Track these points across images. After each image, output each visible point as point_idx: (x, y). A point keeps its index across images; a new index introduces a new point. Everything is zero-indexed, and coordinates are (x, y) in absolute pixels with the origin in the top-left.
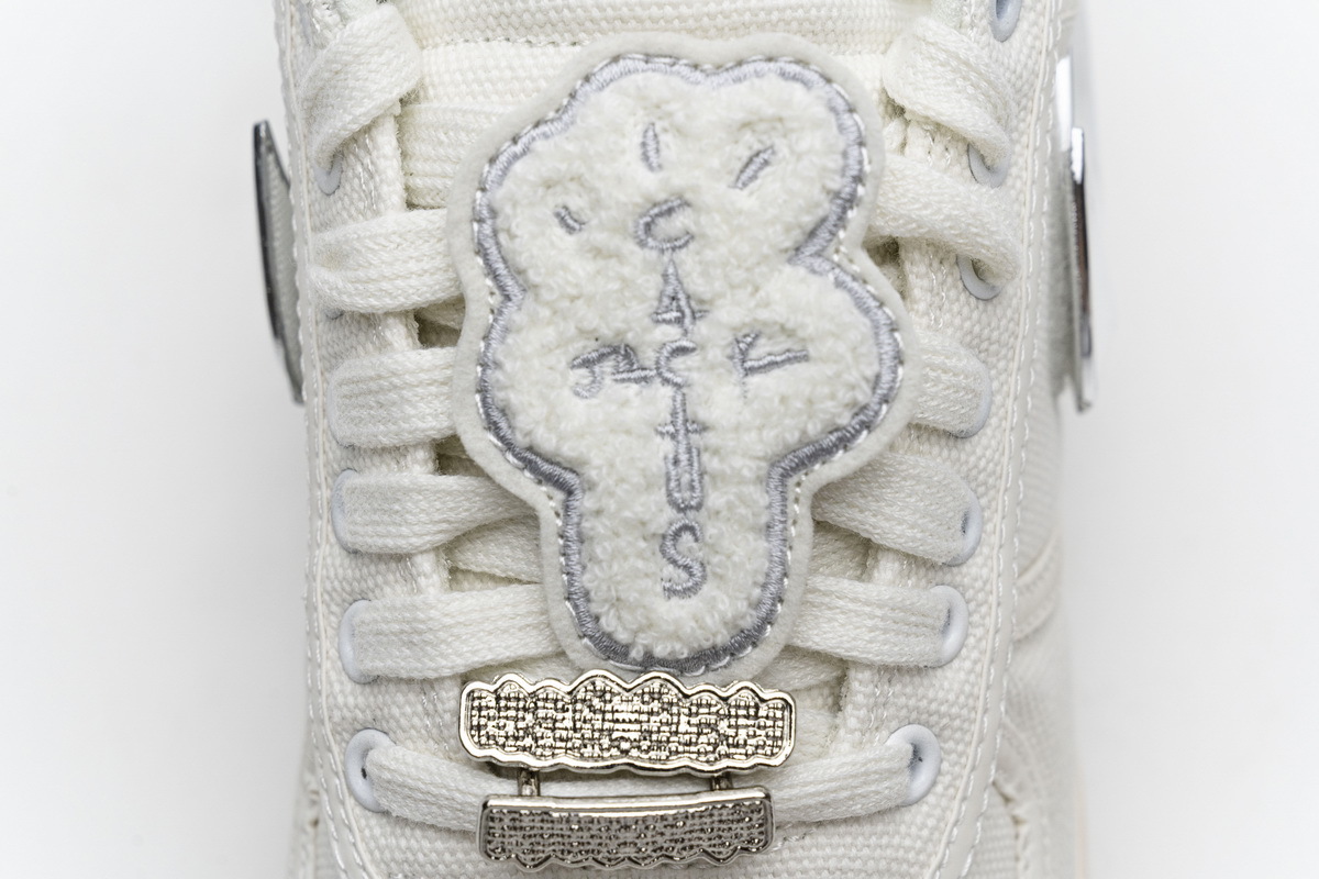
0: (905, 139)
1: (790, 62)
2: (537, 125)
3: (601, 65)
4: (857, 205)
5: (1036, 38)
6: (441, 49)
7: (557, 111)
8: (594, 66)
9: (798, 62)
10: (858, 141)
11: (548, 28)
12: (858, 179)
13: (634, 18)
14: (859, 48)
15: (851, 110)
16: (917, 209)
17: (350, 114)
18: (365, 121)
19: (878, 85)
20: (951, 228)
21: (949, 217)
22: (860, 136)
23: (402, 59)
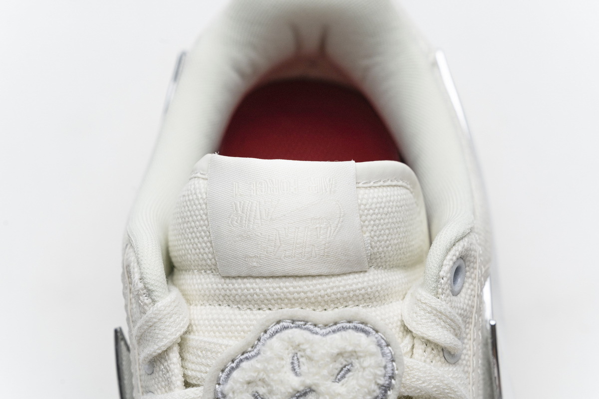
0: (413, 345)
1: (359, 323)
2: (243, 354)
3: (272, 326)
4: (392, 389)
5: (472, 290)
6: (199, 307)
7: (252, 347)
8: (269, 326)
9: (362, 323)
10: (392, 359)
11: (247, 303)
12: (392, 377)
13: (287, 298)
14: (391, 300)
15: (388, 345)
16: (420, 384)
17: (157, 345)
18: (164, 349)
19: (400, 317)
20: (436, 391)
21: (434, 387)
22: (392, 357)
23: (181, 318)
